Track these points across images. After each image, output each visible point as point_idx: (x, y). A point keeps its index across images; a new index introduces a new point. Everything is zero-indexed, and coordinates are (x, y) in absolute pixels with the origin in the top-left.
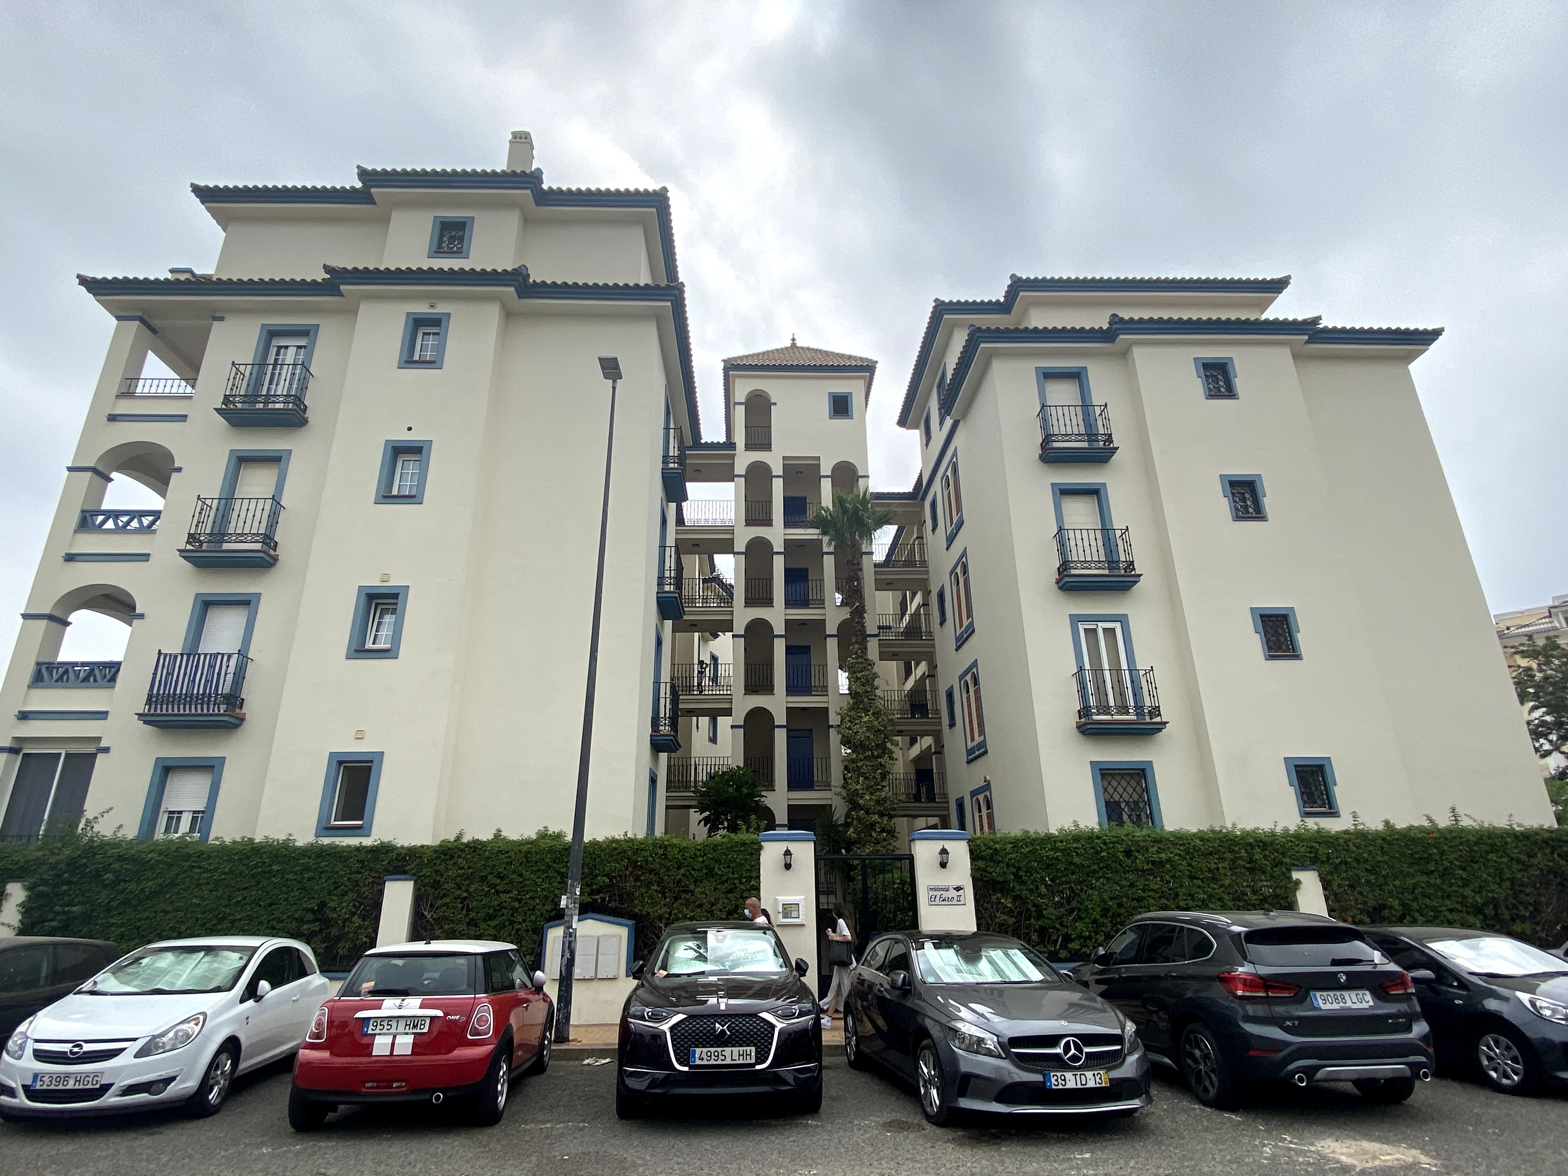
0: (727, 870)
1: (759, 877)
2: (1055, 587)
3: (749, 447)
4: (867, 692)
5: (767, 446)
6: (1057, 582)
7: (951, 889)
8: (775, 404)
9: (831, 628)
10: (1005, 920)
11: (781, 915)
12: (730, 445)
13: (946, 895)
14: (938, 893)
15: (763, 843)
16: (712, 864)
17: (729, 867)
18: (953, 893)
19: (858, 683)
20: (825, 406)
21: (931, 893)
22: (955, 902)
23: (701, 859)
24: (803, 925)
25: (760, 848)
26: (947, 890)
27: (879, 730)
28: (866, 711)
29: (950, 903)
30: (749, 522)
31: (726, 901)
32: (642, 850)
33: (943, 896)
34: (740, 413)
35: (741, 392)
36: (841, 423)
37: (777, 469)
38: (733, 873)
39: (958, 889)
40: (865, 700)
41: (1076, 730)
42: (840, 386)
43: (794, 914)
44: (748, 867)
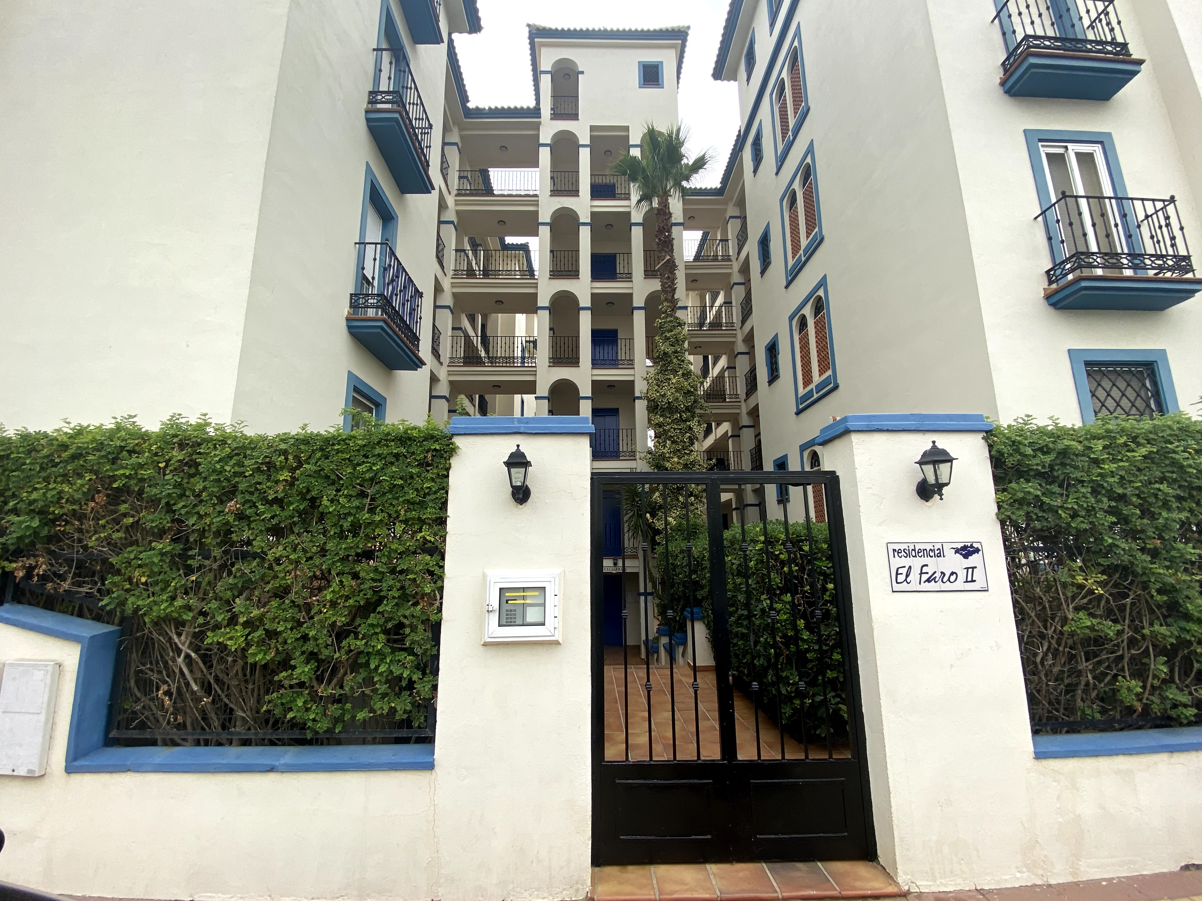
0: (356, 503)
1: (442, 521)
2: (1001, 91)
3: (556, 115)
4: (676, 352)
5: (574, 116)
6: (1003, 84)
7: (949, 553)
8: (582, 73)
9: (639, 301)
10: (1092, 628)
11: (495, 618)
12: (536, 112)
13: (934, 565)
14: (916, 563)
15: (458, 441)
16: (317, 486)
17: (362, 495)
18: (957, 563)
19: (667, 343)
20: (634, 76)
21: (897, 562)
22: (960, 584)
23: (285, 475)
24: (557, 643)
25: (450, 451)
26: (940, 554)
27: (689, 391)
28: (675, 372)
29: (948, 586)
30: (556, 192)
31: (348, 581)
32: (131, 452)
33: (930, 570)
34: (546, 81)
35: (547, 61)
36: (651, 92)
37: (584, 138)
38: (372, 511)
39: (967, 551)
40: (675, 360)
41: (1043, 304)
42: (651, 56)
43: (532, 615)
44: (412, 495)
